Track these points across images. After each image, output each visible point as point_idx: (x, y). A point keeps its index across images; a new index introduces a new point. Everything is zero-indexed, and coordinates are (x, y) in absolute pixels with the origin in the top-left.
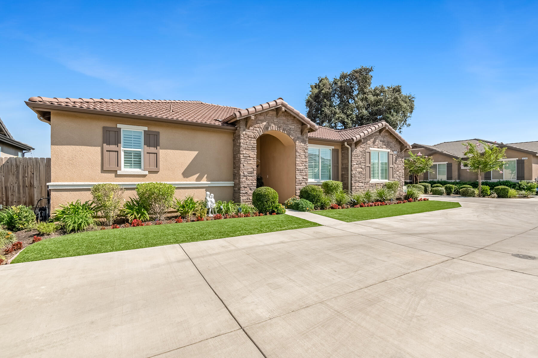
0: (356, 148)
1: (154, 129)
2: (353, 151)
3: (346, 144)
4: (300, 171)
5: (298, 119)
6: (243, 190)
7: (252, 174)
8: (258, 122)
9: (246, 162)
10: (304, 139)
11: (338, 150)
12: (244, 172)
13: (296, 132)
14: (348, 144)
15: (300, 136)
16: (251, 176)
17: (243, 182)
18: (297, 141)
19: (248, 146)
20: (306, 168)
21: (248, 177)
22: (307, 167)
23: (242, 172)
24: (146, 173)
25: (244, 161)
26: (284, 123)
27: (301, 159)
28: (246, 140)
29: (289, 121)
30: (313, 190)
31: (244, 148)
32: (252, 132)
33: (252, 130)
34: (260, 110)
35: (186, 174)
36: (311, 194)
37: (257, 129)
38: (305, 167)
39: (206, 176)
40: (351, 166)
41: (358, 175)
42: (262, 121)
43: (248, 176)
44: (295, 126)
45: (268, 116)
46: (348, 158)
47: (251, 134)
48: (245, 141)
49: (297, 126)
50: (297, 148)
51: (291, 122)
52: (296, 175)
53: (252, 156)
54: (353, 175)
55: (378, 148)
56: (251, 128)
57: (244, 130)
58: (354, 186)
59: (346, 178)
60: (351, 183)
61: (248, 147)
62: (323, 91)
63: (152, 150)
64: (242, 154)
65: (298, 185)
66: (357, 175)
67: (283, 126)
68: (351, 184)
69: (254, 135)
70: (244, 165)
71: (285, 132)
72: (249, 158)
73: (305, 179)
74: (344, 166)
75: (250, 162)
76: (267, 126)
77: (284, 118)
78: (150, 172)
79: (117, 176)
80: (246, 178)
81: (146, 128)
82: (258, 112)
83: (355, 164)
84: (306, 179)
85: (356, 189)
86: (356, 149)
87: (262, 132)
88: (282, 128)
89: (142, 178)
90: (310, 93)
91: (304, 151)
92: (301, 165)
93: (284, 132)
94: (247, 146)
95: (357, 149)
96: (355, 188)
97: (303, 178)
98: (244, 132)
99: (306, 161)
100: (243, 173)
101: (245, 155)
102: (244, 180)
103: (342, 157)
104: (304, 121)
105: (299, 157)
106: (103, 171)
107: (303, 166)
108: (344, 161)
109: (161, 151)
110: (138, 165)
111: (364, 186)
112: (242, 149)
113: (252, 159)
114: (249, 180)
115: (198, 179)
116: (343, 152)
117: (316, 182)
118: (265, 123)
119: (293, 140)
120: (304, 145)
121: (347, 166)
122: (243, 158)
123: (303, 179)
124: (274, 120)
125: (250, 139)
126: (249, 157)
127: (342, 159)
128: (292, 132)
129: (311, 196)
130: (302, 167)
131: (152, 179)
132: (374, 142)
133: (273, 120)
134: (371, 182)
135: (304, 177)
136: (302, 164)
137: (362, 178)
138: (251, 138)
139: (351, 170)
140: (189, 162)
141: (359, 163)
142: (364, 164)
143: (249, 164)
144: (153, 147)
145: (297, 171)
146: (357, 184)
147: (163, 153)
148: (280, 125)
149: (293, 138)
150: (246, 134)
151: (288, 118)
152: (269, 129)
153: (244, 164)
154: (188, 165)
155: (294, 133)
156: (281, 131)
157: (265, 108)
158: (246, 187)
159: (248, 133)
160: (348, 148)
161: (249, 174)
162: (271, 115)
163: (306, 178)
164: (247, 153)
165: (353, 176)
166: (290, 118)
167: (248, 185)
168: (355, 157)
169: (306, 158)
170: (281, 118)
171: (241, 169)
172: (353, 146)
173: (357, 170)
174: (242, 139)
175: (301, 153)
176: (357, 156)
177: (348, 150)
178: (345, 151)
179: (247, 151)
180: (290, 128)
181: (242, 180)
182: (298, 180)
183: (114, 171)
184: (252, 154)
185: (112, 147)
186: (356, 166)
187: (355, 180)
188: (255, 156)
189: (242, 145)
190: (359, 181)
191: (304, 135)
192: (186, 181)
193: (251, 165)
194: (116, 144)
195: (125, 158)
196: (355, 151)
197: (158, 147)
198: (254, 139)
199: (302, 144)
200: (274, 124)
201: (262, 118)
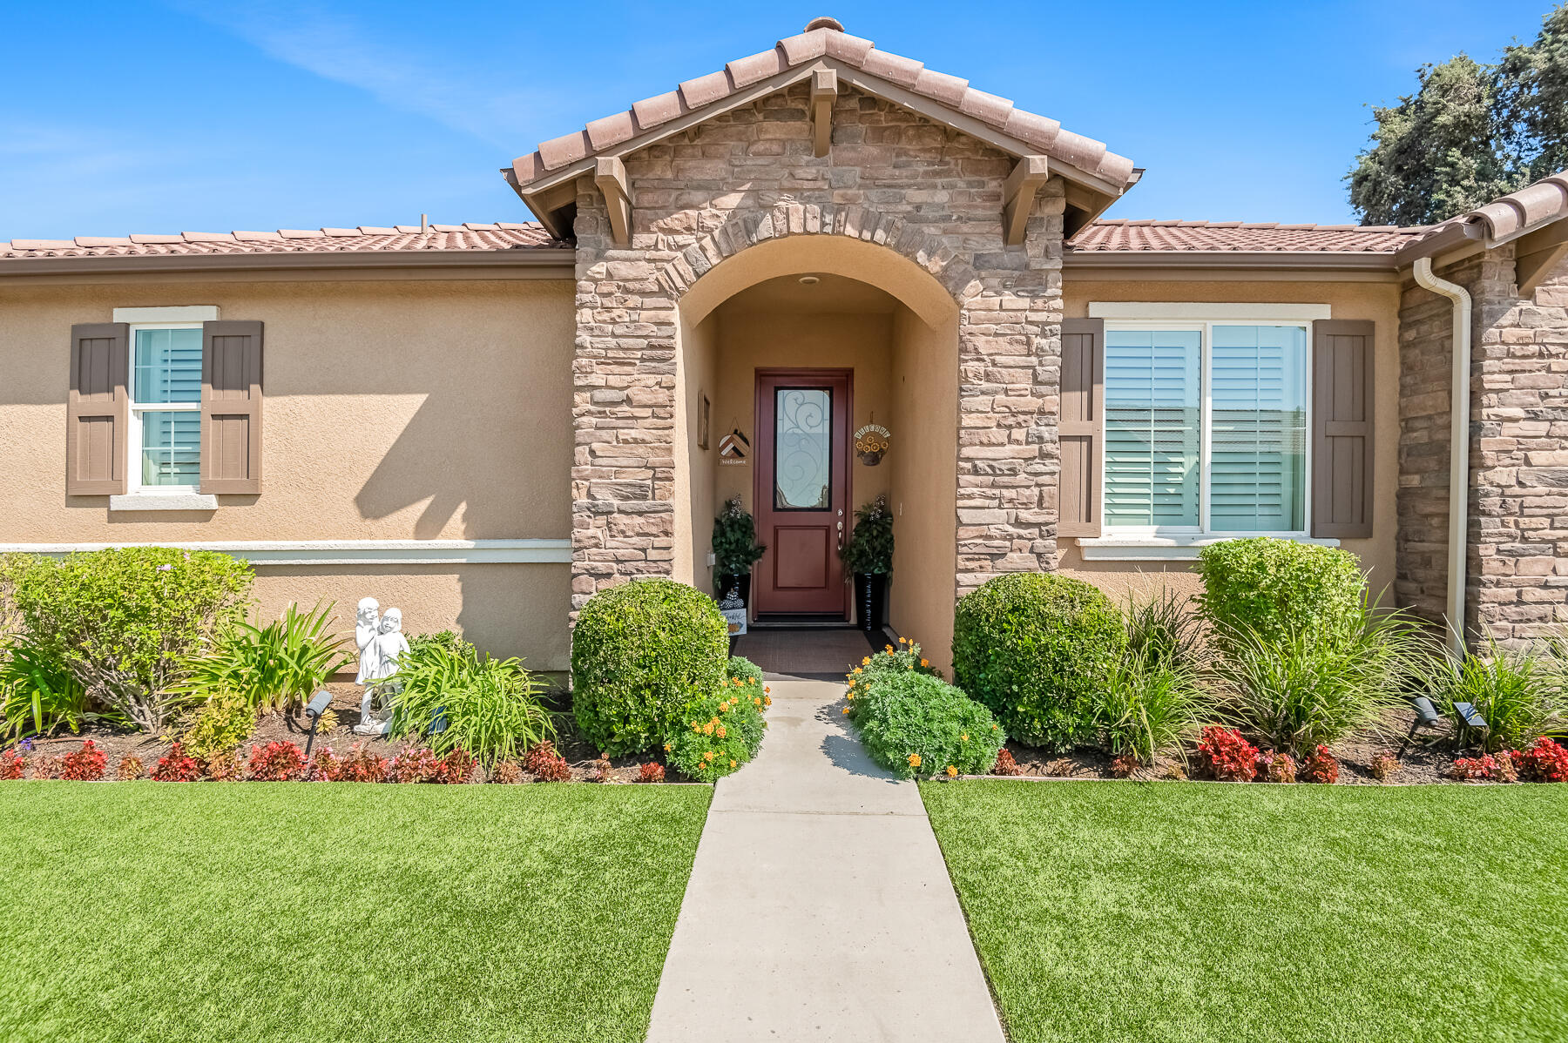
0: (1530, 296)
1: (244, 313)
2: (1495, 316)
3: (1422, 271)
4: (995, 475)
5: (978, 144)
6: (585, 588)
7: (645, 497)
8: (686, 198)
9: (605, 434)
10: (1027, 266)
11: (1370, 325)
12: (593, 490)
13: (965, 228)
14: (1436, 272)
15: (995, 246)
16: (640, 514)
17: (587, 543)
18: (974, 285)
19: (622, 341)
20: (1044, 456)
21: (622, 520)
22: (1049, 447)
23: (584, 492)
24: (211, 502)
25: (597, 428)
26: (869, 182)
27: (1001, 397)
28: (609, 309)
29: (907, 165)
30: (1015, 609)
31: (595, 357)
32: (649, 261)
33: (648, 248)
34: (666, 116)
35: (374, 503)
36: (1001, 643)
37: (679, 238)
38: (1036, 447)
39: (463, 507)
40: (1475, 428)
41: (1538, 501)
42: (714, 189)
43: (620, 512)
44: (953, 186)
45: (757, 154)
46: (1448, 377)
47: (644, 268)
48: (606, 316)
49: (970, 184)
50: (966, 327)
51: (921, 169)
52: (960, 503)
53: (645, 397)
54: (1497, 500)
56: (641, 239)
57: (599, 257)
58: (1498, 584)
59: (1435, 521)
60: (1468, 558)
61: (619, 347)
62: (1442, 119)
63: (232, 400)
64: (581, 389)
65: (970, 565)
66: (1532, 501)
67: (867, 198)
68: (1473, 563)
69: (657, 274)
70: (592, 452)
71: (880, 235)
72: (625, 408)
73: (1029, 525)
74: (1421, 436)
75: (634, 433)
76: (746, 214)
77: (873, 150)
78: (224, 498)
79: (116, 517)
80: (608, 523)
81: (211, 313)
82: (655, 129)
83: (1519, 413)
84: (1038, 525)
85: (1520, 603)
86: (1526, 305)
87: (711, 252)
88: (856, 214)
89: (197, 524)
90: (1376, 145)
91: (1029, 343)
92: (1000, 435)
93: (867, 235)
94: (612, 342)
95: (1541, 296)
96: (1508, 593)
97: (1018, 523)
98: (599, 269)
99: (1041, 412)
100: (590, 495)
101: (600, 395)
102: (590, 532)
103: (1403, 375)
104: (1009, 136)
105: (985, 385)
106: (70, 497)
107: (1018, 442)
108: (1416, 399)
109: (268, 403)
110: (190, 468)
112: (584, 361)
113: (647, 412)
114: (623, 532)
115: (429, 525)
116: (1411, 335)
117: (1171, 542)
118: (732, 200)
119: (943, 277)
120: (1025, 303)
121: (1440, 436)
122: (589, 413)
123: (1011, 530)
124: (800, 173)
125: (634, 300)
126: (628, 401)
127: (1403, 387)
128: (930, 230)
129: (998, 655)
130: (1009, 450)
131: (233, 526)
133: (792, 175)
135: (1025, 515)
136: (1010, 427)
138: (643, 294)
139: (1476, 463)
140: (384, 450)
141: (1558, 402)
143: (626, 442)
144: (235, 388)
145: (964, 479)
146: (1535, 567)
147: (273, 410)
148: (843, 196)
149: (936, 265)
150: (610, 275)
151: (904, 144)
152: (765, 228)
153: (595, 446)
154: (379, 461)
155: (945, 232)
156: (850, 230)
157: (702, 99)
158: (609, 575)
159: (623, 270)
160: (1448, 302)
161: (627, 498)
162: (775, 148)
163: (1041, 519)
164: (613, 380)
165: (1492, 503)
166: (912, 147)
167: (618, 561)
168: (1512, 363)
169: (1043, 389)
170: (852, 155)
171: (574, 475)
172: (1497, 280)
173: (1536, 457)
174: (582, 305)
175: (998, 358)
176: (1541, 355)
177: (1450, 312)
178: (1424, 328)
179: (616, 369)
180: (918, 208)
181: (578, 533)
182: (973, 531)
183: (103, 499)
184: (643, 385)
185: (98, 402)
186: (1529, 428)
187: (1513, 538)
188: (662, 397)
189: (583, 337)
190: (1553, 542)
191: (1032, 236)
192: (371, 536)
193: (641, 450)
194: (110, 389)
195: (147, 441)
196: (1509, 317)
197: (255, 388)
198: (663, 302)
199: (1009, 299)
200: (797, 193)
201: (713, 169)
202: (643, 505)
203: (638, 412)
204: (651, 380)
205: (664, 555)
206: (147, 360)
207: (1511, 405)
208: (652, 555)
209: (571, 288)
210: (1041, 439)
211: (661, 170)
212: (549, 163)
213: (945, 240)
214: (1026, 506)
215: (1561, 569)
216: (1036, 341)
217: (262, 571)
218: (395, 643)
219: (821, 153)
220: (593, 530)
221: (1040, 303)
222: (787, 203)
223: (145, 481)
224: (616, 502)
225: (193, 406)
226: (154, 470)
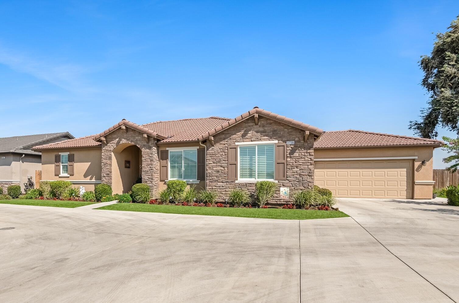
1: (72, 153)
2: (208, 149)
3: (200, 143)
8: (112, 140)
10: (149, 146)
13: (142, 141)
15: (146, 144)
16: (108, 177)
18: (143, 148)
23: (103, 174)
24: (69, 176)
25: (104, 167)
26: (132, 137)
27: (147, 162)
28: (105, 153)
31: (104, 159)
35: (85, 176)
37: (112, 144)
39: (94, 176)
40: (206, 165)
41: (215, 175)
42: (115, 138)
45: (120, 134)
47: (108, 148)
50: (142, 154)
55: (252, 141)
56: (108, 145)
57: (104, 147)
58: (209, 186)
63: (71, 163)
64: (102, 162)
66: (213, 175)
69: (110, 149)
71: (133, 143)
73: (150, 178)
75: (108, 167)
76: (119, 141)
77: (132, 133)
78: (70, 175)
79: (60, 177)
81: (69, 153)
83: (212, 162)
85: (212, 189)
86: (213, 148)
87: (115, 146)
88: (130, 141)
89: (68, 178)
92: (146, 167)
94: (105, 157)
95: (215, 146)
96: (211, 187)
97: (149, 178)
98: (104, 148)
99: (151, 164)
101: (104, 163)
105: (145, 161)
106: (56, 175)
109: (75, 164)
110: (67, 171)
111: (226, 186)
112: (102, 159)
115: (91, 179)
118: (117, 139)
122: (103, 165)
123: (148, 179)
124: (125, 136)
125: (107, 152)
126: (107, 164)
128: (138, 142)
130: (148, 169)
131: (71, 178)
132: (244, 136)
134: (236, 182)
135: (149, 177)
137: (222, 177)
138: (108, 151)
139: (206, 169)
140: (86, 169)
141: (217, 161)
142: (227, 162)
146: (214, 184)
148: (129, 138)
152: (121, 142)
153: (104, 169)
154: (86, 171)
159: (106, 148)
162: (122, 133)
163: (151, 177)
165: (208, 175)
167: (106, 182)
168: (211, 156)
169: (151, 161)
171: (102, 172)
172: (208, 144)
173: (214, 168)
174: (102, 153)
175: (146, 158)
176: (215, 154)
179: (106, 160)
180: (137, 139)
181: (102, 179)
182: (144, 179)
183: (58, 175)
184: (108, 162)
185: (58, 164)
186: (213, 164)
187: (211, 180)
188: (110, 163)
189: (103, 156)
190: (217, 180)
191: (150, 142)
192: (85, 180)
193: (108, 169)
194: (59, 162)
195: (63, 169)
196: (210, 149)
197: (73, 162)
198: (110, 152)
199: (147, 150)
200: (124, 138)
201: (115, 136)
202: (109, 176)
203: (108, 165)
204: (109, 161)
205: (111, 182)
206: (63, 159)
207: (211, 161)
208: (110, 182)
209: (101, 150)
210: (151, 168)
211: (110, 136)
212: (96, 138)
213: (140, 143)
214: (150, 176)
215: (218, 184)
216: (150, 155)
217: (73, 184)
218: (84, 191)
219: (127, 133)
220: (104, 179)
221: (150, 150)
222: (123, 139)
223: (63, 173)
224: (106, 176)
225: (67, 164)
226: (64, 172)
